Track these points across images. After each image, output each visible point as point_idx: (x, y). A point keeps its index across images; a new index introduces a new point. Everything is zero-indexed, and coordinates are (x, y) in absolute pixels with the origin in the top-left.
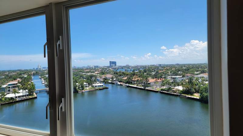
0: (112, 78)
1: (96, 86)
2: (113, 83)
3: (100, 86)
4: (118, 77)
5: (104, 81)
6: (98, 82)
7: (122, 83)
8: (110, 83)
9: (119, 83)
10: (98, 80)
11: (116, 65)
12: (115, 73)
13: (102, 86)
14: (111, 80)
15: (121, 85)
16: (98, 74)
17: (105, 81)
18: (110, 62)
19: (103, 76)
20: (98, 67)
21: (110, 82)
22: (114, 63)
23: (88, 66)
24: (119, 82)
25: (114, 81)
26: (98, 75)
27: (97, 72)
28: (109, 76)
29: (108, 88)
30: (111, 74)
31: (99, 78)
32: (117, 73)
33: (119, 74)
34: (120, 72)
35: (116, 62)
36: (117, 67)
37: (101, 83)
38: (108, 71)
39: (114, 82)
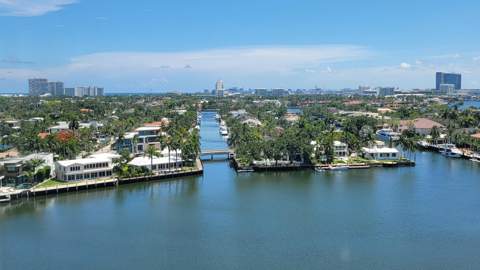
0: (434, 132)
1: (372, 155)
2: (436, 151)
3: (388, 155)
4: (456, 132)
5: (401, 140)
6: (379, 142)
7: (467, 153)
8: (423, 149)
9: (456, 151)
10: (383, 136)
11: (458, 86)
12: (445, 116)
13: (394, 155)
14: (429, 137)
15: (463, 157)
16: (387, 114)
17: (408, 140)
18: (438, 74)
19: (404, 125)
20: (391, 91)
21: (424, 143)
22: (455, 79)
23: (360, 88)
24: (458, 146)
25: (440, 142)
26: (386, 118)
27: (383, 110)
28: (423, 124)
29: (413, 164)
30: (434, 118)
31: (388, 131)
32: (453, 117)
33: (461, 118)
34: (466, 113)
35: (460, 76)
36: (462, 93)
37: (390, 147)
38: (424, 105)
39: (437, 146)
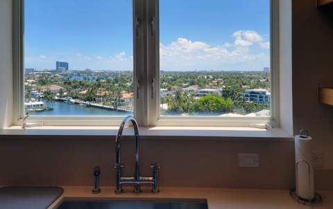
0: (61, 92)
1: (29, 106)
2: (63, 101)
3: (38, 105)
4: (72, 91)
5: (46, 97)
6: (33, 99)
7: (78, 101)
8: (56, 100)
9: (73, 101)
10: (33, 96)
11: (67, 69)
12: (65, 83)
13: (42, 105)
14: (58, 94)
15: (76, 103)
16: (33, 83)
17: (48, 96)
18: (57, 63)
19: (44, 88)
20: (33, 70)
21: (56, 98)
22: (65, 65)
24: (73, 98)
25: (64, 97)
26: (34, 85)
27: (31, 81)
28: (54, 88)
29: (52, 109)
30: (59, 85)
31: (35, 92)
32: (69, 84)
33: (73, 84)
34: (75, 82)
35: (67, 64)
36: (69, 72)
37: (39, 101)
38: (53, 78)
39: (63, 99)
